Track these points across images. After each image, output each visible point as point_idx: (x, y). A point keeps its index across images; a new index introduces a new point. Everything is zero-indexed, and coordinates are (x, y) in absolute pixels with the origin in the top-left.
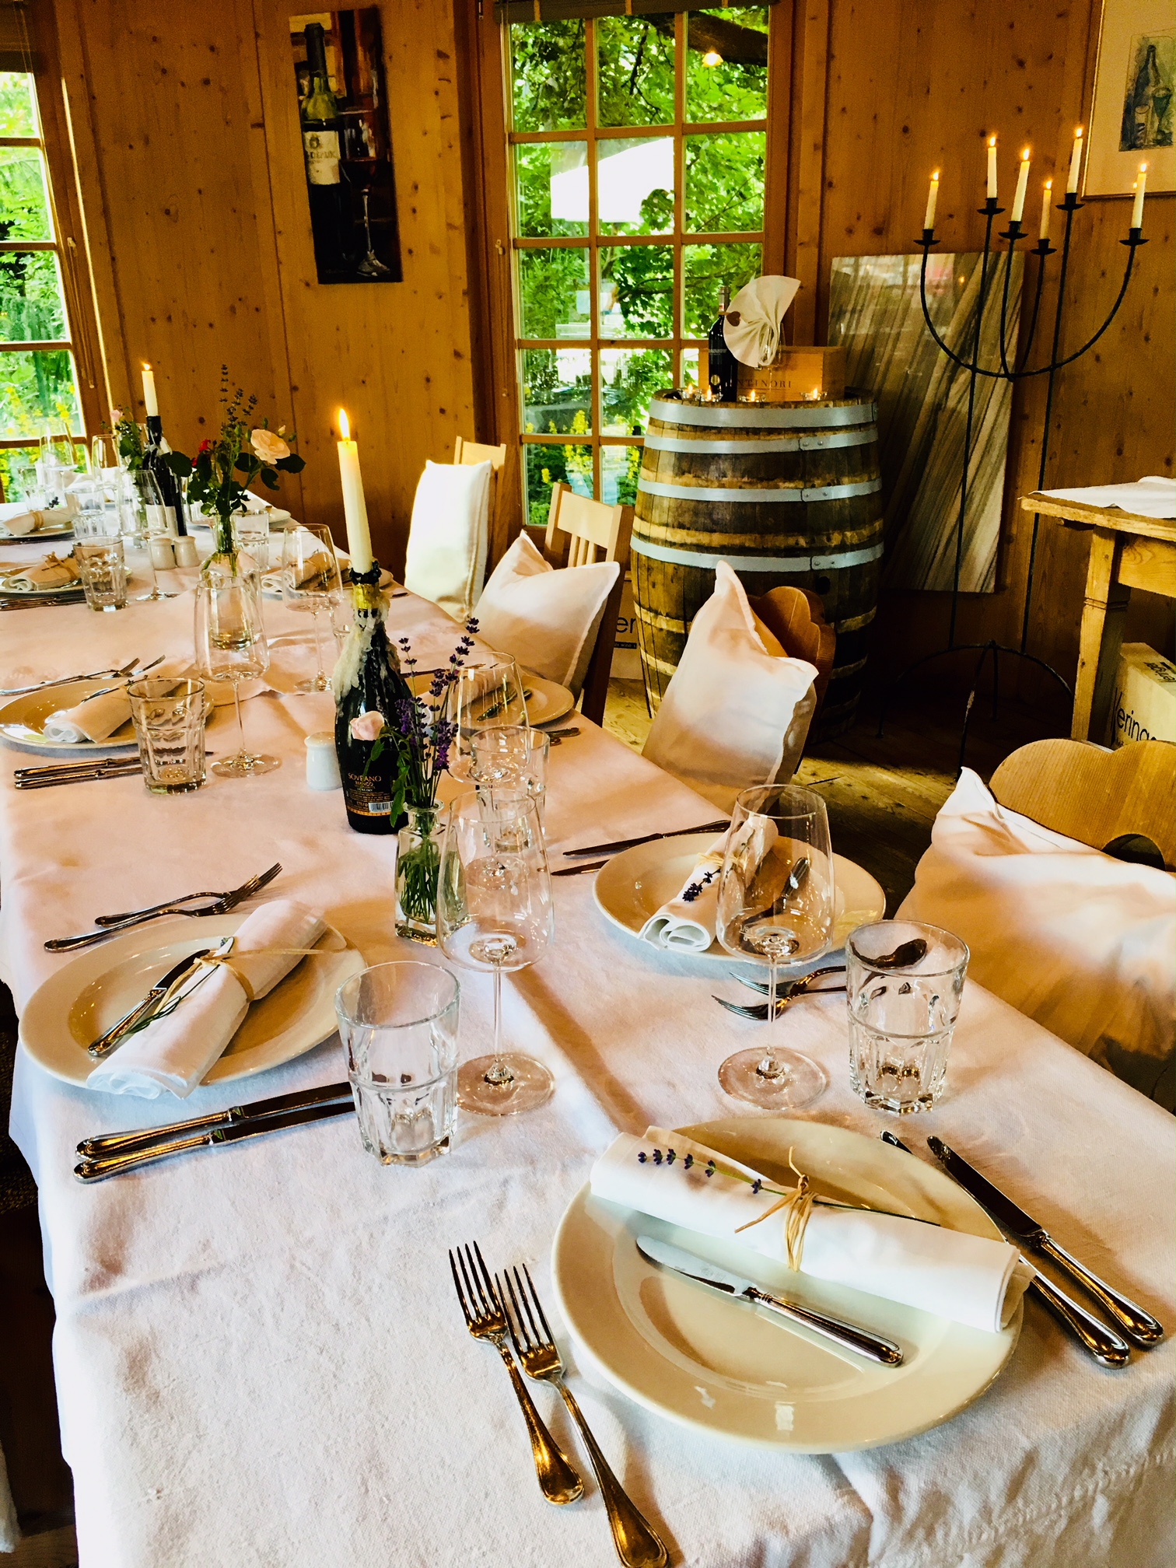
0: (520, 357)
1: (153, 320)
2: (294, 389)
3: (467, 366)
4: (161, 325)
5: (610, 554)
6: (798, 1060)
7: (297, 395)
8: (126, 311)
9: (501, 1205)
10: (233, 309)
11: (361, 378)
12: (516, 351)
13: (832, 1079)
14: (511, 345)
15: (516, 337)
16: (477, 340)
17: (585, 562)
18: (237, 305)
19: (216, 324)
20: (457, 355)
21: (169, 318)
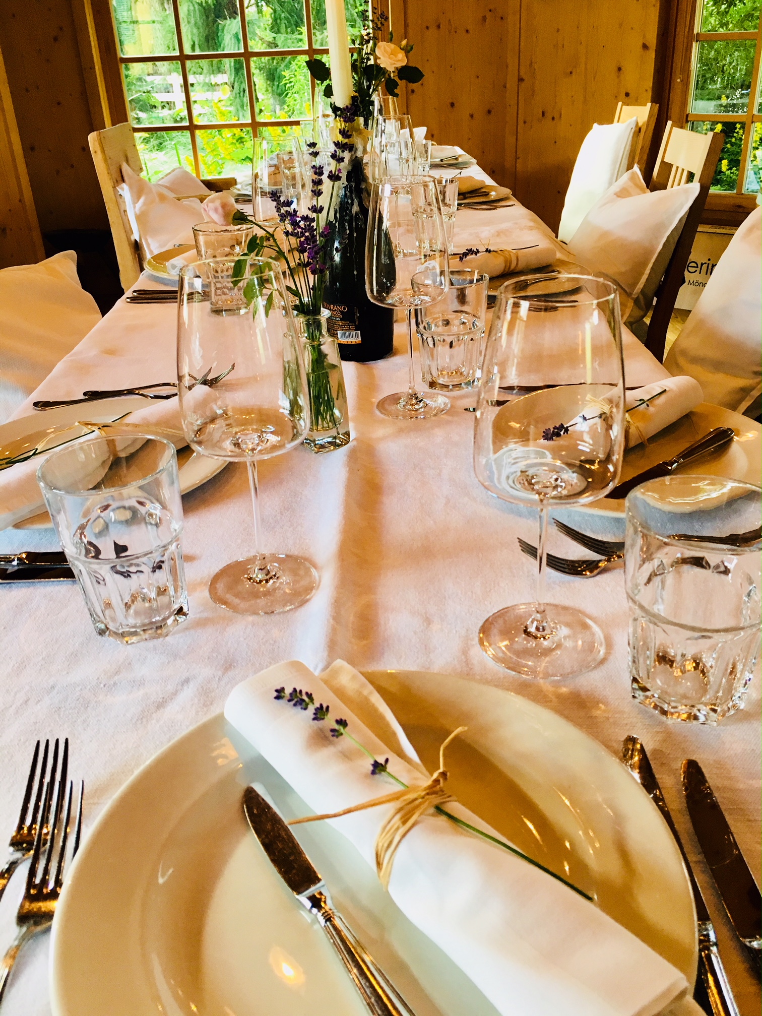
0: (695, 47)
1: (427, 28)
2: (521, 80)
3: (652, 55)
4: (433, 30)
5: (697, 178)
6: (585, 626)
7: (523, 85)
8: (410, 21)
9: (161, 705)
10: (484, 18)
11: (570, 70)
12: (694, 44)
13: (611, 658)
14: (691, 37)
15: (695, 32)
16: (663, 35)
17: (679, 184)
18: (488, 15)
19: (471, 31)
20: (645, 47)
21: (439, 27)
